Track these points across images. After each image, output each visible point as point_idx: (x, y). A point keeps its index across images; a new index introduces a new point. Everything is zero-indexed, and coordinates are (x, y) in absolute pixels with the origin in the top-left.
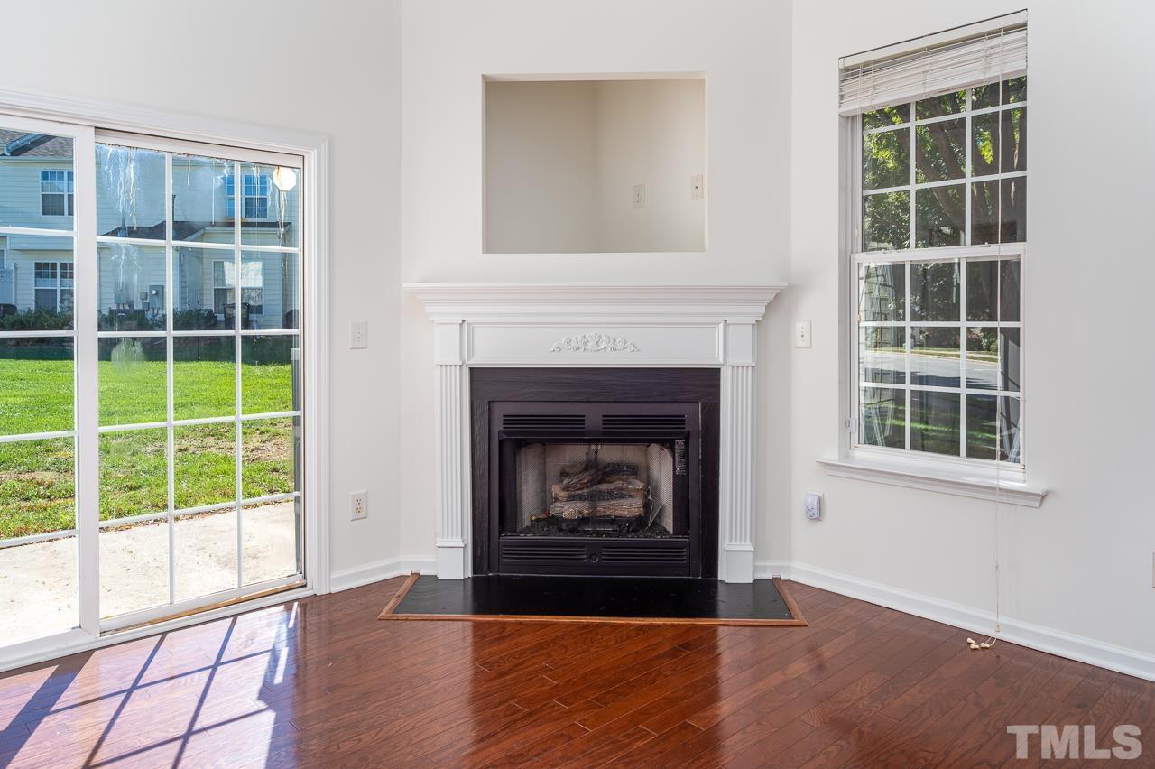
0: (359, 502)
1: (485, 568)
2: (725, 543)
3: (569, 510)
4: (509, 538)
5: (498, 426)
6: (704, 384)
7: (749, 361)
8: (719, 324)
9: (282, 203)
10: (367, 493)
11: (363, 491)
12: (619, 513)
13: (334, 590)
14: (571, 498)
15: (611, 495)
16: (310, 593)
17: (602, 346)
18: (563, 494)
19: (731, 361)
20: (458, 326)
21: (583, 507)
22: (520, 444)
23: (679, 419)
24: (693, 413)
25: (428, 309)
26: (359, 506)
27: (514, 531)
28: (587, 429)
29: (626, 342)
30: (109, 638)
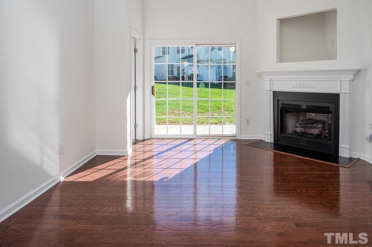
0: (248, 120)
1: (277, 141)
2: (341, 145)
3: (298, 130)
4: (283, 135)
5: (280, 106)
6: (335, 98)
7: (348, 92)
8: (339, 81)
9: (232, 54)
10: (250, 119)
11: (249, 118)
12: (312, 132)
13: (241, 139)
14: (301, 127)
15: (312, 128)
16: (237, 138)
17: (305, 86)
18: (299, 126)
19: (343, 92)
20: (270, 81)
21: (303, 130)
22: (287, 112)
23: (328, 108)
24: (332, 106)
25: (263, 77)
26: (248, 122)
27: (285, 133)
28: (302, 108)
29: (311, 85)
30: (198, 137)
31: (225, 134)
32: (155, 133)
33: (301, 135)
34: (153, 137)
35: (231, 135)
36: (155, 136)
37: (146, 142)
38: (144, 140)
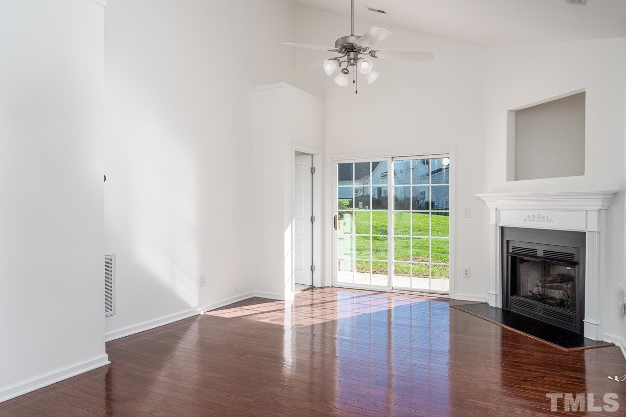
0: (466, 271)
1: (506, 306)
2: (586, 320)
4: (515, 298)
5: (511, 251)
7: (596, 229)
8: (583, 210)
10: (469, 268)
13: (455, 299)
17: (540, 219)
18: (540, 284)
19: (590, 229)
22: (523, 261)
23: (573, 255)
24: (577, 253)
25: (488, 203)
26: (466, 273)
27: (518, 295)
28: (538, 255)
29: (548, 218)
30: (393, 291)
31: (435, 289)
32: (339, 280)
33: (539, 299)
34: (336, 284)
35: (443, 291)
36: (338, 284)
37: (326, 290)
38: (322, 288)
